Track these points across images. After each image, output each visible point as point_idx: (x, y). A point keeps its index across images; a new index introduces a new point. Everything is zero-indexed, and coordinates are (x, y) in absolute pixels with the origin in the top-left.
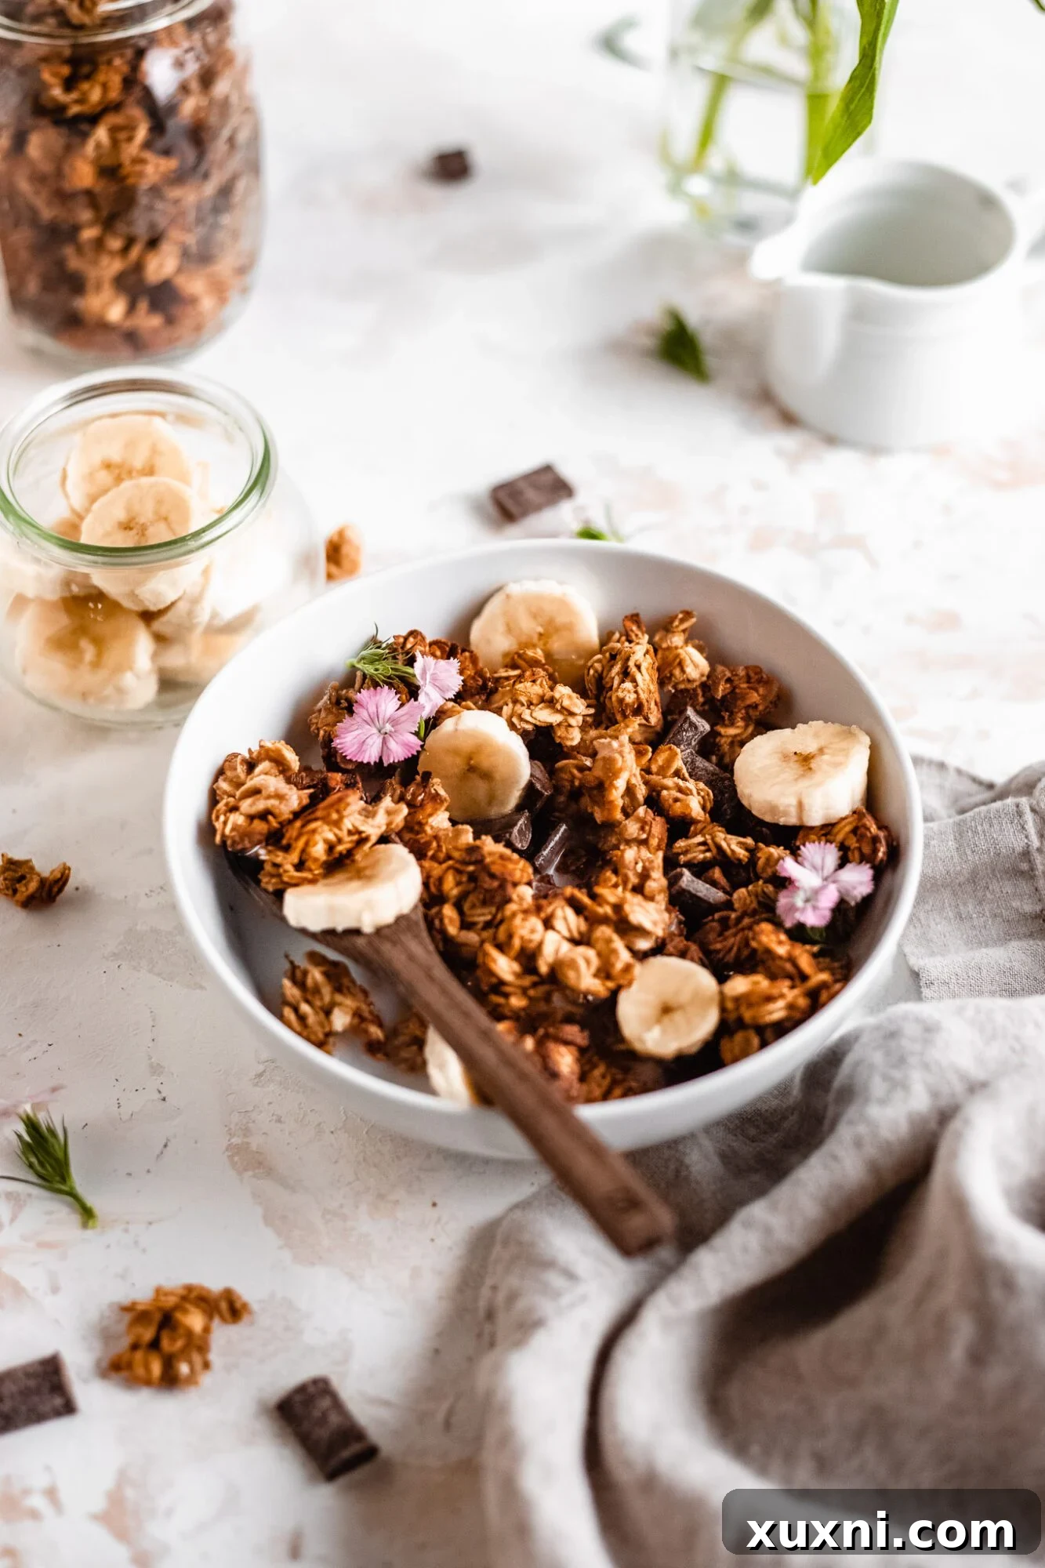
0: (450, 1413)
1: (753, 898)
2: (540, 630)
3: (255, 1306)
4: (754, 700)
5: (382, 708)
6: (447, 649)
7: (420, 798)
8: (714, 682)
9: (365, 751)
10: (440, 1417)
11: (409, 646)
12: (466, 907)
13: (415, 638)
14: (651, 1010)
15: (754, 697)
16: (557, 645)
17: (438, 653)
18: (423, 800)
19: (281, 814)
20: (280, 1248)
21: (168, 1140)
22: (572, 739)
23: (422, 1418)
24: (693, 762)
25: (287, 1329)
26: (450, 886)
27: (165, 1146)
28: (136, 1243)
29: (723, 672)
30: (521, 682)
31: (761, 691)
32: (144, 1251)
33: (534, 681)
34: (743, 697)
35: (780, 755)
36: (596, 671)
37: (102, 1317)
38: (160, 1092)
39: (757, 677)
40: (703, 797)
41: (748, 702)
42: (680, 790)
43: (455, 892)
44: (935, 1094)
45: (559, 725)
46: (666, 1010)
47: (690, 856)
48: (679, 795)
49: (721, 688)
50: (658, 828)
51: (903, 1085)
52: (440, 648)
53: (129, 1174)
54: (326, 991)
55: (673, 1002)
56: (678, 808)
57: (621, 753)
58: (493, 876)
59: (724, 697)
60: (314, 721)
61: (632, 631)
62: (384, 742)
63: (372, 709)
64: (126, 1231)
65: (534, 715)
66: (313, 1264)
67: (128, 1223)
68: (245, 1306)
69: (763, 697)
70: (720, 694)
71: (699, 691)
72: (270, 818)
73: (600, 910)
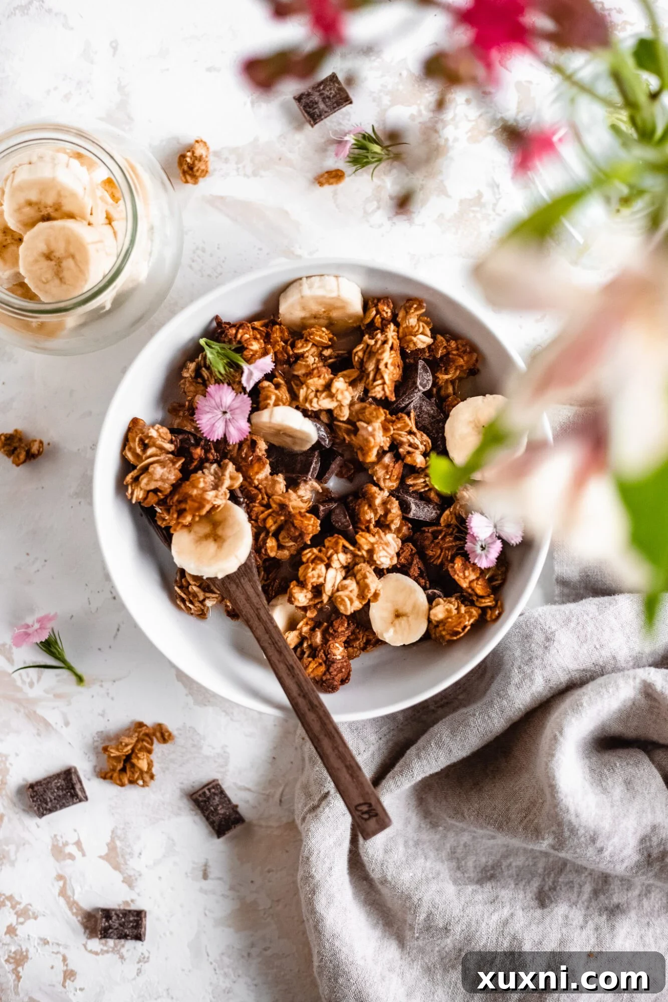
0: (282, 795)
1: (453, 516)
2: (323, 310)
3: (175, 733)
4: (461, 363)
5: (224, 400)
6: (264, 334)
7: (250, 459)
8: (436, 347)
9: (214, 432)
10: (277, 796)
11: (239, 336)
12: (280, 538)
13: (243, 329)
14: (388, 615)
15: (461, 362)
16: (335, 314)
17: (258, 336)
18: (252, 460)
19: (166, 489)
20: (187, 695)
21: (119, 626)
22: (344, 416)
23: (268, 797)
24: (421, 407)
25: (194, 746)
26: (271, 525)
27: (118, 630)
28: (108, 694)
29: (442, 342)
30: (311, 378)
31: (465, 358)
32: (112, 699)
33: (319, 377)
34: (454, 361)
35: (473, 425)
36: (359, 358)
37: (94, 741)
38: (111, 593)
39: (463, 349)
40: (425, 445)
41: (457, 364)
42: (411, 445)
43: (273, 528)
44: (547, 681)
45: (336, 407)
46: (398, 615)
47: (415, 488)
48: (410, 449)
49: (440, 352)
50: (397, 470)
51: (529, 677)
52: (259, 333)
53: (100, 649)
54: (201, 596)
55: (401, 611)
56: (408, 460)
57: (373, 435)
58: (295, 527)
59: (442, 357)
60: (182, 386)
61: (384, 311)
62: (226, 426)
63: (218, 400)
64: (101, 686)
65: (320, 403)
66: (205, 705)
67: (102, 681)
68: (170, 735)
69: (467, 362)
70: (439, 356)
71: (426, 350)
72: (159, 494)
73: (359, 553)
